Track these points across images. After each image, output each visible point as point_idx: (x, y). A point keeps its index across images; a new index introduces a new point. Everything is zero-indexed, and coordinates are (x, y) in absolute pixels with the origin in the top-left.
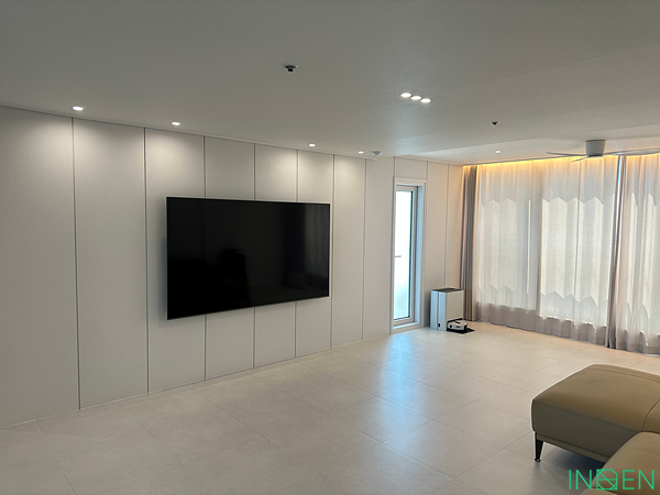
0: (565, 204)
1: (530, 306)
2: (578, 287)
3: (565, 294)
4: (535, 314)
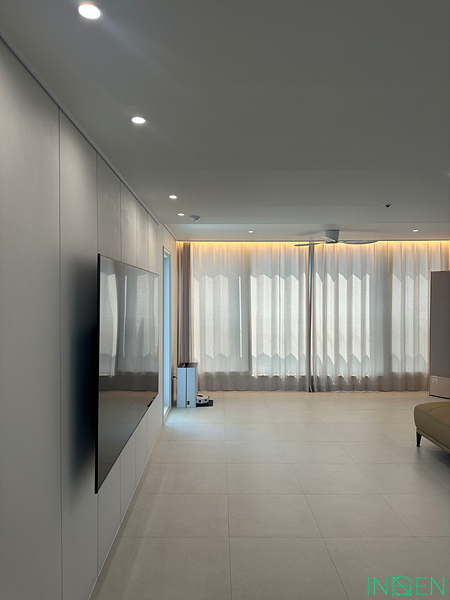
0: (270, 280)
1: (243, 369)
2: (282, 347)
3: (272, 354)
4: (248, 375)
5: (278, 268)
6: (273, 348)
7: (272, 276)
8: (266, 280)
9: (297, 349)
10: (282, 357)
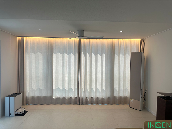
0: (61, 55)
1: (49, 95)
2: (67, 85)
3: (62, 88)
4: (51, 97)
5: (65, 50)
6: (63, 85)
7: (62, 54)
8: (60, 55)
9: (73, 86)
10: (67, 89)
